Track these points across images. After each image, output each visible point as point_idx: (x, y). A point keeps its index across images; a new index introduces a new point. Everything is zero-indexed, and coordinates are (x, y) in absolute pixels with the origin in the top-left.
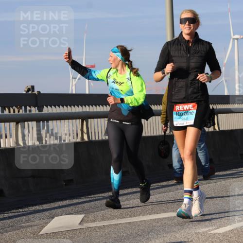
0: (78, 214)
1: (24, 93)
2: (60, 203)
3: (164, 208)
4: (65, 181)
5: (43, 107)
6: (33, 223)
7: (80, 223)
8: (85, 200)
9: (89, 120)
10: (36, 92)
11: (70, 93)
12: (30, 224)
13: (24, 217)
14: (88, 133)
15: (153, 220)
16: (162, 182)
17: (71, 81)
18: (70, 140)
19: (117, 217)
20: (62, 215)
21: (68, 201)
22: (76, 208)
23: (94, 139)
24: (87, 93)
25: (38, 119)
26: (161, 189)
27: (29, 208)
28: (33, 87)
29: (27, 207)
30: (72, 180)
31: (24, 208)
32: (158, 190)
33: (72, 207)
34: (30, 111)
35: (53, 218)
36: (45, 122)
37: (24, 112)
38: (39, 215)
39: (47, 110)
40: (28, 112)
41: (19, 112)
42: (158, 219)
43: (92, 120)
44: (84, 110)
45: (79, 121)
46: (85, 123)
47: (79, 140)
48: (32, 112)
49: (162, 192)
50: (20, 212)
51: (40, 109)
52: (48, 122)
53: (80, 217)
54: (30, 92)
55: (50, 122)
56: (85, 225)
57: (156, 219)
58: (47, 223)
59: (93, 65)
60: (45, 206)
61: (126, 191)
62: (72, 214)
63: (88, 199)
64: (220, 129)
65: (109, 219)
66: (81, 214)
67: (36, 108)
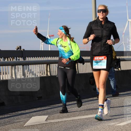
0: (45, 115)
1: (16, 50)
2: (35, 110)
3: (91, 112)
4: (37, 98)
5: (26, 58)
6: (21, 120)
7: (46, 120)
8: (48, 108)
9: (51, 65)
10: (22, 49)
11: (40, 50)
12: (19, 120)
13: (16, 117)
14: (50, 72)
15: (85, 118)
16: (90, 98)
17: (41, 44)
18: (40, 75)
19: (66, 117)
20: (36, 116)
21: (39, 108)
22: (44, 112)
23: (53, 75)
24: (50, 50)
25: (23, 64)
26: (89, 102)
27: (18, 112)
28: (20, 47)
29: (18, 111)
30: (41, 97)
31: (16, 112)
32: (88, 102)
33: (41, 112)
34: (19, 60)
35: (31, 117)
36: (27, 65)
37: (15, 60)
38: (24, 116)
39: (28, 59)
40: (18, 60)
41: (13, 60)
42: (88, 118)
43: (52, 64)
44: (48, 59)
45: (45, 65)
46: (48, 66)
47: (45, 75)
48: (20, 60)
49: (90, 104)
50: (13, 114)
51: (24, 59)
52: (28, 66)
53: (46, 117)
54: (19, 50)
55: (30, 66)
56: (49, 121)
57: (86, 118)
58: (28, 120)
59: (53, 35)
60: (27, 111)
61: (70, 103)
62: (42, 115)
63: (50, 107)
64: (122, 70)
65: (61, 118)
66: (46, 115)
67: (22, 58)
